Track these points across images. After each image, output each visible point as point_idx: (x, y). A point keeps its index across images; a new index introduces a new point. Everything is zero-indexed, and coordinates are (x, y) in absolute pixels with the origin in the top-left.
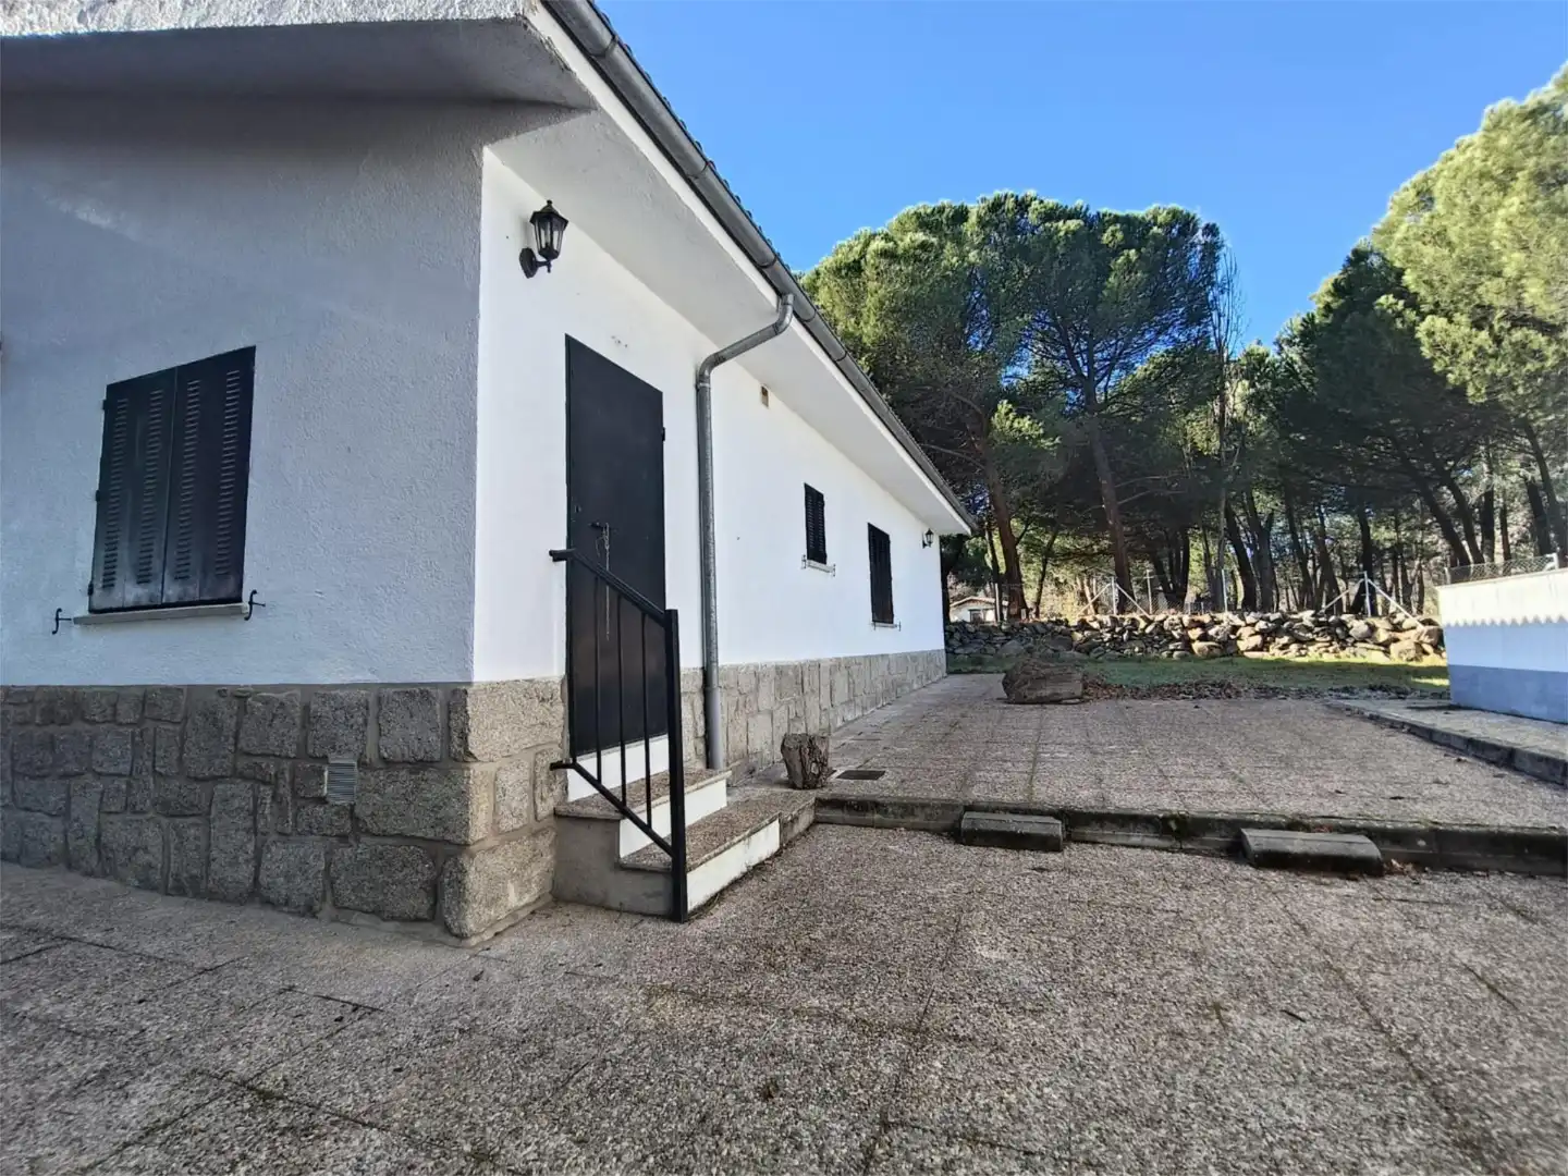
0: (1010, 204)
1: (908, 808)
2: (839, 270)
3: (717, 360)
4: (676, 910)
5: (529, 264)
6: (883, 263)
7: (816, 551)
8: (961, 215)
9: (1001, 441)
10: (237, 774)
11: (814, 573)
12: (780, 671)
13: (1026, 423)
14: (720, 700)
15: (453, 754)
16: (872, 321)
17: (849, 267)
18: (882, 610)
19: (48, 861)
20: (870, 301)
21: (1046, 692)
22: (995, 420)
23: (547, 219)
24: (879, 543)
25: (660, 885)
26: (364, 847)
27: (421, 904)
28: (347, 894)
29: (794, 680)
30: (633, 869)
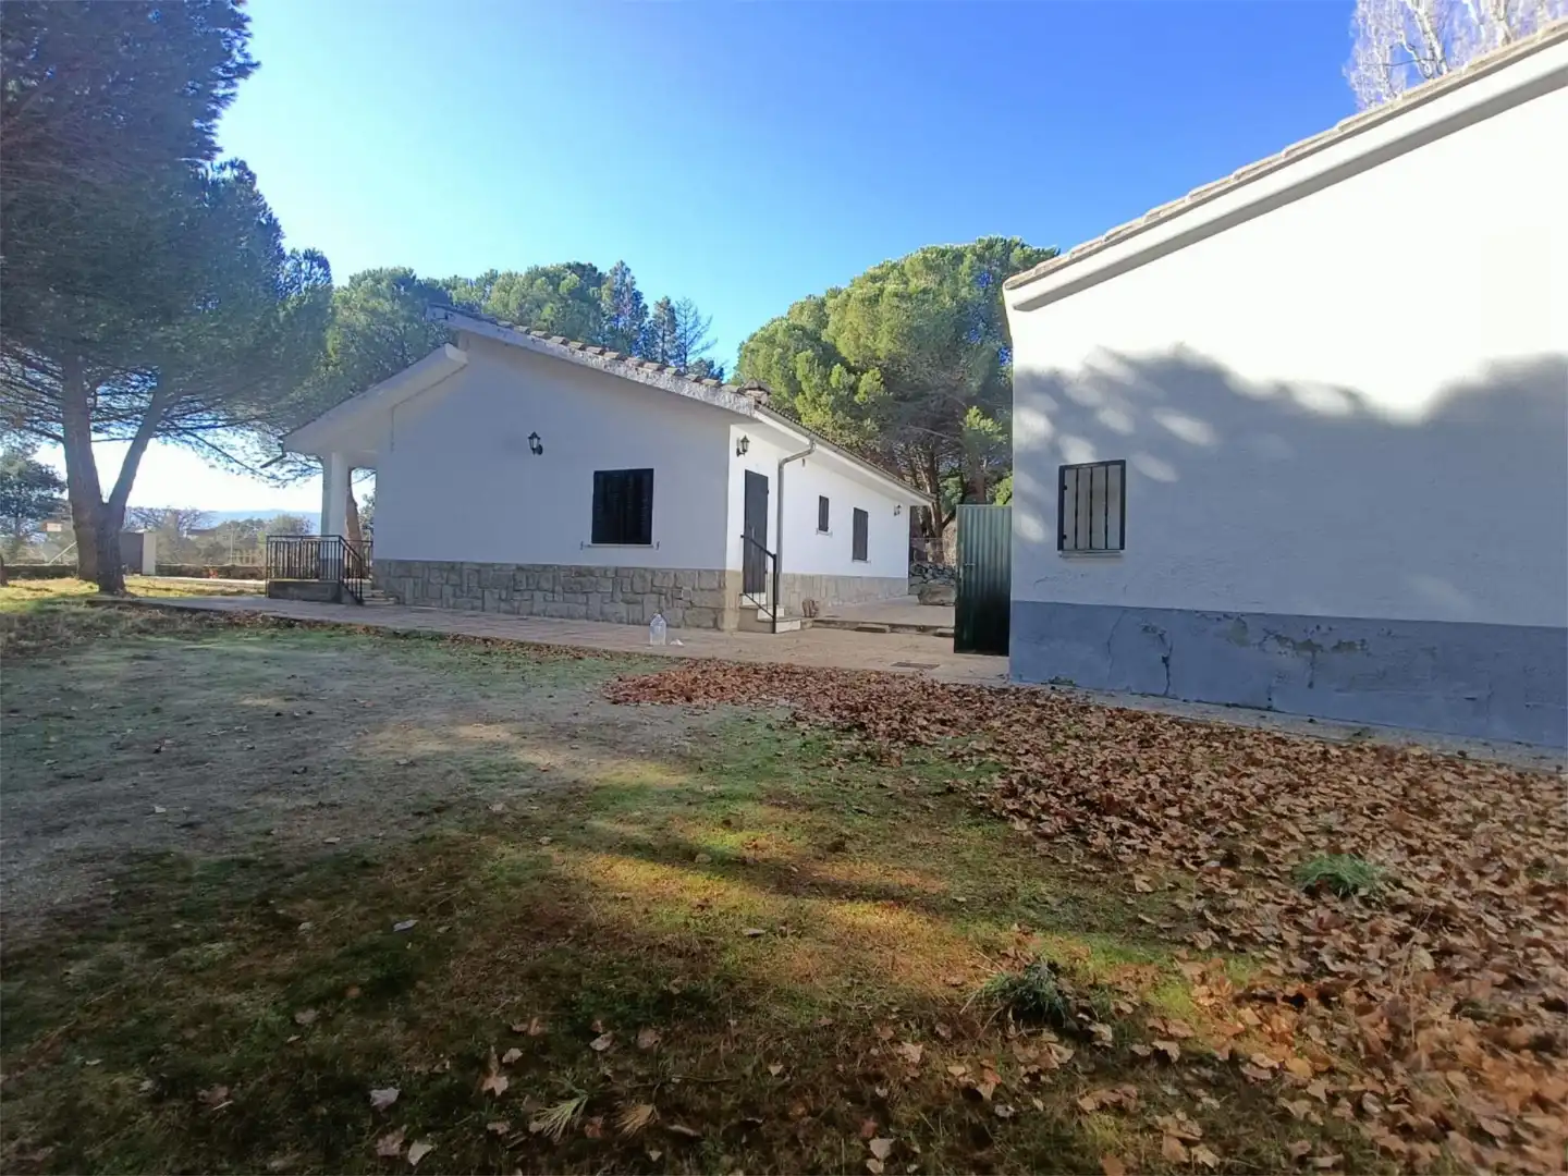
0: (998, 248)
1: (844, 623)
2: (863, 300)
3: (787, 460)
4: (774, 631)
5: (739, 453)
6: (895, 301)
7: (823, 526)
8: (959, 257)
9: (969, 435)
10: (652, 592)
11: (822, 536)
12: (803, 577)
13: (989, 422)
14: (782, 587)
15: (722, 587)
16: (885, 340)
17: (870, 299)
18: (860, 551)
19: (580, 618)
20: (885, 327)
21: (937, 600)
22: (967, 419)
23: (745, 440)
24: (860, 518)
25: (769, 626)
26: (694, 611)
27: (711, 624)
28: (689, 622)
29: (808, 581)
30: (763, 621)
